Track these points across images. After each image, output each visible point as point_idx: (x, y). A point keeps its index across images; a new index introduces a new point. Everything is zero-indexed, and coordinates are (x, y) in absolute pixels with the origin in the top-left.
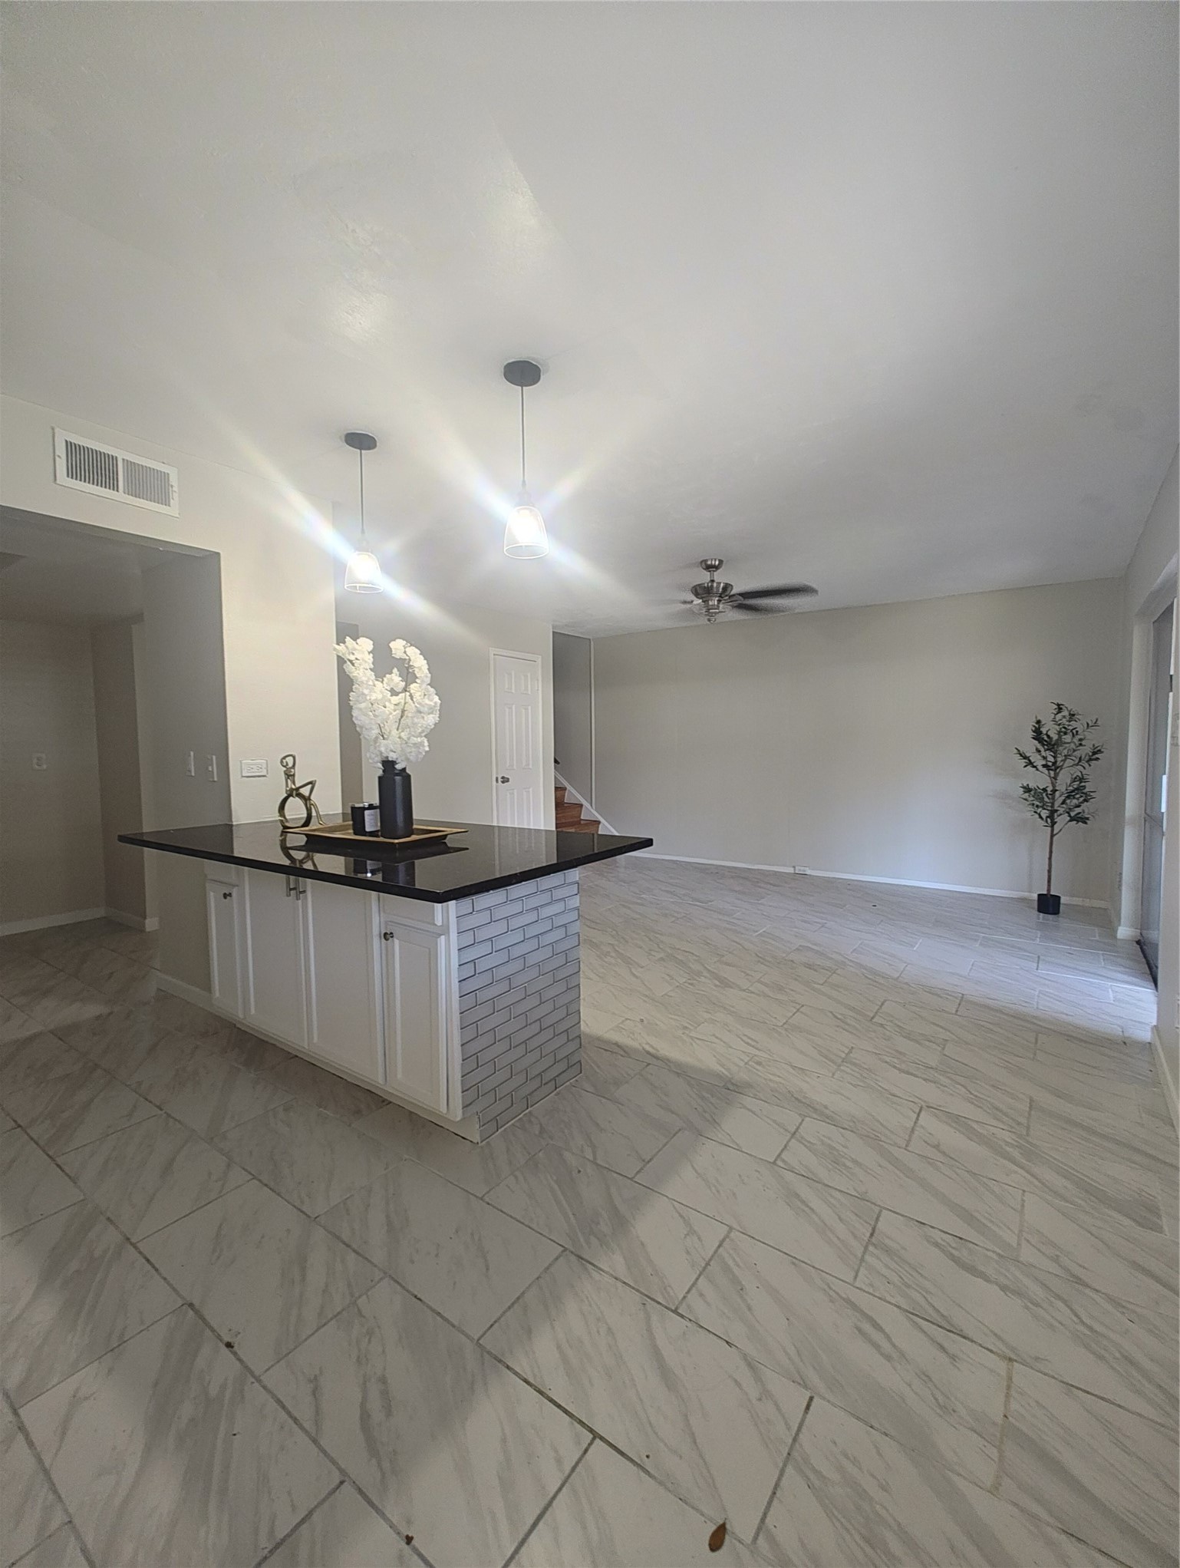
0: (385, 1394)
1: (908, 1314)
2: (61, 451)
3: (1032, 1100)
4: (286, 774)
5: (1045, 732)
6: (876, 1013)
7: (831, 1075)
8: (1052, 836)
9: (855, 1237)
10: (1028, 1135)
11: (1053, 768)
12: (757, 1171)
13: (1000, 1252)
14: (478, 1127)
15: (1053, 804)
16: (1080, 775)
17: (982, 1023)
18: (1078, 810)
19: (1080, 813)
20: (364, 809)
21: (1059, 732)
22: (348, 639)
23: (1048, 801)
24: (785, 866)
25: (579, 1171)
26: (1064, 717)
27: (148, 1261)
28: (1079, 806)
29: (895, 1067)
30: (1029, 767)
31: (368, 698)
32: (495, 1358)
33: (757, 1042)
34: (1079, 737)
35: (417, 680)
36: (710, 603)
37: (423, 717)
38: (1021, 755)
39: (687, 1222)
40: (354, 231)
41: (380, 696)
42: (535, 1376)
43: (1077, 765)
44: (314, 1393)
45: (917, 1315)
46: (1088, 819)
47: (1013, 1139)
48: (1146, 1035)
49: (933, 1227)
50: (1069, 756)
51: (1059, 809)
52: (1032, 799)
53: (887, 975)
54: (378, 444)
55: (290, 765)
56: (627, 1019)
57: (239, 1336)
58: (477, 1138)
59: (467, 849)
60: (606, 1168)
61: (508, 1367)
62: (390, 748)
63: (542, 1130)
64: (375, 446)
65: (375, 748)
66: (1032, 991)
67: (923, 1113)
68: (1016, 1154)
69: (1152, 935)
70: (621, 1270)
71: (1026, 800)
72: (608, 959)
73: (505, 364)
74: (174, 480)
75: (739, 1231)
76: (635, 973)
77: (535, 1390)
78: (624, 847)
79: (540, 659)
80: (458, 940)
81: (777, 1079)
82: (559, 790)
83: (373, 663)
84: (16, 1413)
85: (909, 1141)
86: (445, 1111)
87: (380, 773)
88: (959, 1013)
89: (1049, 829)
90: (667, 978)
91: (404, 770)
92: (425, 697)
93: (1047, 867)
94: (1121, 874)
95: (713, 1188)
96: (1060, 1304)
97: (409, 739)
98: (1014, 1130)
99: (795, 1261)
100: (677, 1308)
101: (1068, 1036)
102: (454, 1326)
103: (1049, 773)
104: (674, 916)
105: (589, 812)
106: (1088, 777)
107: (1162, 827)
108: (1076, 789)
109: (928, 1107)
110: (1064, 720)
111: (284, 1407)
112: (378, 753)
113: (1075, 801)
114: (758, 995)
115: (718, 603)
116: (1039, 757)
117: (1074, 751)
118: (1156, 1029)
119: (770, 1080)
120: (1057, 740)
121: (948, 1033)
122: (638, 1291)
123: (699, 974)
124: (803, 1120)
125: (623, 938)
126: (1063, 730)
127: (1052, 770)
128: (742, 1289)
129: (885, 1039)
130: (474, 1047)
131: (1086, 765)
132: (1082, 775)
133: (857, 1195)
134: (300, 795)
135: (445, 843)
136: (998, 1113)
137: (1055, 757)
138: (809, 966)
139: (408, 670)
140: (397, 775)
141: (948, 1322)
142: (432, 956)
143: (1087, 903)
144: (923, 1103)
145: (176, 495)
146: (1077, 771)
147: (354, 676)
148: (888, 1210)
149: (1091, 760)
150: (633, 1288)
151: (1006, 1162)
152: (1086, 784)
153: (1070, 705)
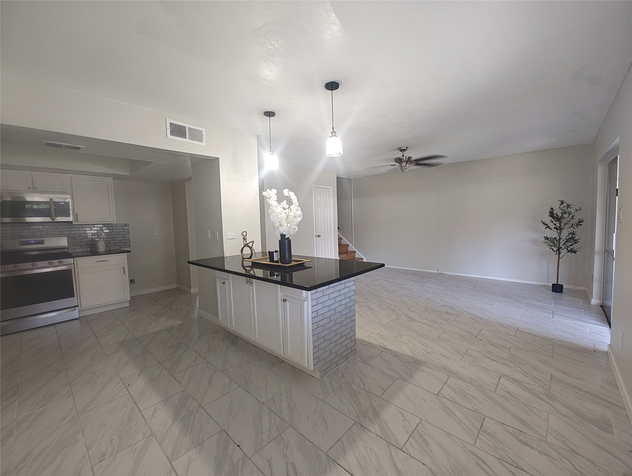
0: (294, 469)
1: (499, 460)
2: (168, 126)
3: (551, 375)
4: (243, 238)
5: (555, 213)
6: (478, 334)
7: (460, 360)
8: (559, 259)
9: (474, 427)
10: (550, 390)
11: (559, 229)
12: (430, 397)
13: (538, 437)
14: (319, 373)
15: (559, 245)
16: (573, 232)
17: (527, 341)
18: (571, 247)
19: (573, 248)
20: (273, 252)
21: (562, 213)
22: (268, 190)
23: (557, 243)
24: (434, 270)
25: (359, 392)
26: (565, 206)
27: (208, 413)
28: (572, 245)
29: (488, 358)
30: (547, 228)
31: (276, 212)
32: (333, 460)
33: (427, 345)
34: (572, 215)
35: (293, 204)
36: (403, 165)
37: (296, 219)
38: (544, 224)
39: (403, 415)
40: (274, 44)
41: (280, 211)
42: (349, 469)
43: (571, 227)
44: (270, 466)
45: (501, 460)
46: (576, 251)
47: (544, 391)
48: (605, 348)
49: (508, 426)
50: (567, 223)
51: (562, 247)
52: (549, 242)
53: (482, 318)
54: (276, 114)
55: (245, 235)
56: (372, 333)
57: (242, 443)
58: (318, 377)
59: (312, 267)
60: (369, 392)
61: (338, 464)
62: (284, 230)
63: (343, 376)
64: (275, 115)
65: (278, 230)
66: (551, 327)
67: (501, 378)
68: (545, 397)
69: (607, 303)
70: (378, 432)
71: (546, 243)
72: (363, 308)
73: (326, 83)
74: (204, 133)
75: (424, 421)
76: (374, 314)
77: (349, 473)
78: (374, 267)
79: (332, 188)
80: (311, 303)
81: (437, 360)
82: (340, 239)
83: (277, 198)
84: (171, 463)
85: (496, 389)
86: (307, 366)
87: (280, 239)
88: (516, 336)
89: (558, 255)
90: (388, 316)
91: (288, 238)
92: (296, 211)
93: (556, 272)
94: (593, 276)
95: (412, 403)
96: (566, 461)
97: (291, 226)
98: (544, 387)
99: (449, 435)
100: (402, 448)
101: (568, 347)
102: (317, 447)
103: (557, 231)
104: (389, 291)
105: (351, 248)
106: (576, 233)
107: (613, 256)
108: (570, 238)
109: (504, 376)
110: (564, 208)
111: (260, 470)
112: (279, 232)
113: (570, 243)
114: (426, 325)
115: (406, 165)
116: (553, 224)
117: (569, 221)
118: (610, 346)
119: (434, 361)
120: (561, 216)
121: (511, 344)
122: (385, 440)
123: (401, 315)
124: (449, 378)
125: (368, 299)
126: (564, 212)
127: (559, 230)
128: (427, 444)
129: (483, 346)
130: (317, 343)
131: (576, 228)
132: (574, 232)
133: (474, 410)
134: (248, 246)
135: (304, 265)
136: (536, 380)
137: (560, 224)
138: (447, 313)
139: (289, 200)
140: (286, 240)
141: (516, 464)
142: (302, 309)
143: (576, 288)
144: (501, 374)
145: (205, 139)
146: (571, 230)
147: (270, 204)
148: (488, 417)
149: (578, 225)
150: (384, 439)
151: (540, 401)
152: (576, 236)
153: (567, 201)
